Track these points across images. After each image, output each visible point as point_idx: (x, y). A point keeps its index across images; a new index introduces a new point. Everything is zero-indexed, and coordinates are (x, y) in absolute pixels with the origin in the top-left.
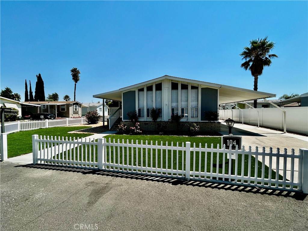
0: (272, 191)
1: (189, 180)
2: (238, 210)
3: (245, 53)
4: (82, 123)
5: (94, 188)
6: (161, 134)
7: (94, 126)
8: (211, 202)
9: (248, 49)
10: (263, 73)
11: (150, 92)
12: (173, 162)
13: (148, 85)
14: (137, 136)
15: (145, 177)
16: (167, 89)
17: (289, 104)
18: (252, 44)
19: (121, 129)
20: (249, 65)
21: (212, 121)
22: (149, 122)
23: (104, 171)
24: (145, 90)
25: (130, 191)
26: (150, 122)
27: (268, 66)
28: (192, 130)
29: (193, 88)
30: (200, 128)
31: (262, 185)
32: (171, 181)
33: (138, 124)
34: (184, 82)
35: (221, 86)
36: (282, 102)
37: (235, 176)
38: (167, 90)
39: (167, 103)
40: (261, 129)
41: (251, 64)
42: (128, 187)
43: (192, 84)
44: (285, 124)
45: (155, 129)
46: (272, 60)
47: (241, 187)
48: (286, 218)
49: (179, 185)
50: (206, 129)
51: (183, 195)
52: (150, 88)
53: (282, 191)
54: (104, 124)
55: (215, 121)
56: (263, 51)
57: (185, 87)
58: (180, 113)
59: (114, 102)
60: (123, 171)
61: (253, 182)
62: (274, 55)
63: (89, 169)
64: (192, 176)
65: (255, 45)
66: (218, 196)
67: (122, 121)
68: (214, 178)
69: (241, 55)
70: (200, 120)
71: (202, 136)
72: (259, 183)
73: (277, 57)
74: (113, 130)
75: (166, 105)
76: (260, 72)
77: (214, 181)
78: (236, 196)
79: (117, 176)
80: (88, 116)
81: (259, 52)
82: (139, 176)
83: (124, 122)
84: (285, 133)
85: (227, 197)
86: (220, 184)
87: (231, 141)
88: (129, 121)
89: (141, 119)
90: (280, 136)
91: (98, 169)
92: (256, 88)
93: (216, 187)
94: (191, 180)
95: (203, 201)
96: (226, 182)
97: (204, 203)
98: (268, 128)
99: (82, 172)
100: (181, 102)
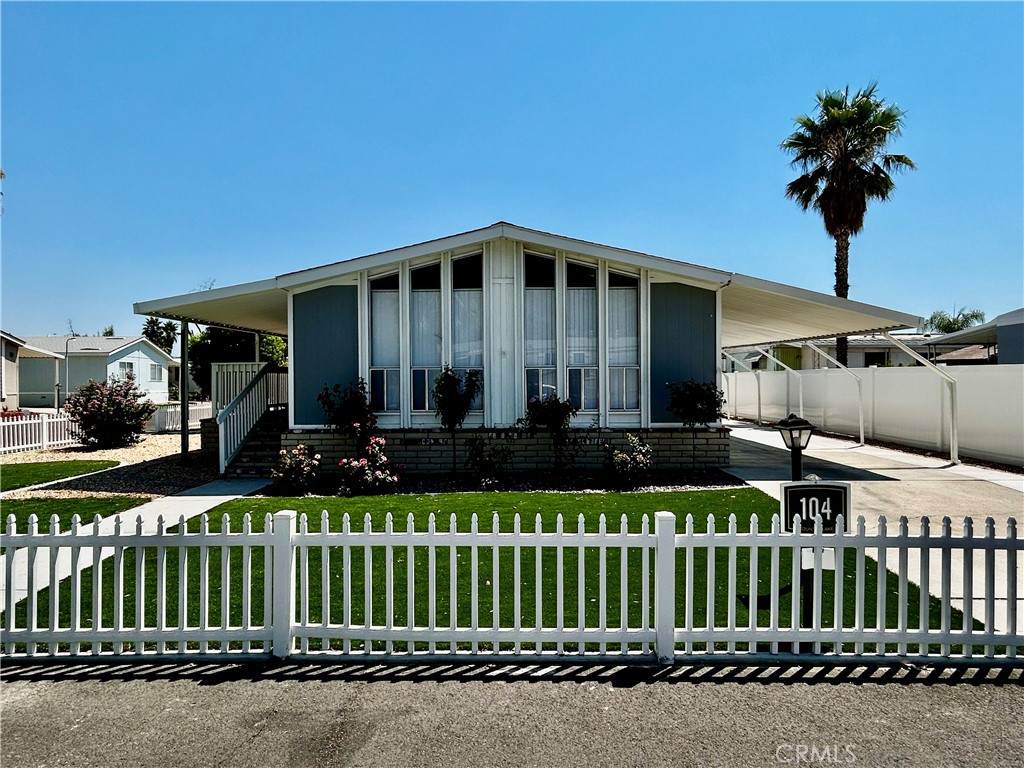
0: (954, 670)
1: (672, 662)
2: (868, 742)
3: (799, 141)
4: (46, 442)
5: (294, 734)
6: (490, 488)
7: (125, 457)
8: (775, 729)
9: (809, 125)
10: (864, 224)
11: (424, 295)
12: (587, 599)
13: (420, 264)
14: (377, 498)
15: (492, 670)
16: (503, 282)
17: (956, 349)
18: (825, 107)
19: (297, 468)
20: (815, 189)
21: (698, 425)
22: (424, 431)
23: (302, 662)
24: (405, 282)
25: (455, 727)
26: (430, 431)
27: (883, 198)
28: (624, 463)
29: (618, 280)
30: (655, 454)
31: (921, 652)
32: (603, 674)
33: (378, 443)
34: (579, 254)
35: (729, 280)
36: (935, 344)
37: (837, 632)
38: (504, 288)
39: (506, 347)
40: (873, 453)
41: (822, 185)
42: (441, 715)
43: (615, 266)
44: (956, 432)
45: (455, 463)
46: (895, 175)
47: (858, 669)
48: (1012, 748)
49: (642, 684)
50: (673, 460)
51: (671, 720)
52: (426, 279)
53: (985, 667)
54: (185, 444)
55: (711, 424)
56: (864, 138)
57: (582, 276)
58: (563, 394)
59: (215, 332)
60: (388, 654)
61: (891, 647)
62: (900, 159)
63: (223, 663)
64: (680, 646)
65: (834, 111)
66: (792, 707)
67: (292, 431)
68: (763, 647)
69: (786, 146)
70: (646, 422)
71: (661, 489)
72: (913, 648)
73: (912, 166)
74: (239, 477)
75: (503, 353)
76: (856, 224)
77: (764, 656)
78: (848, 701)
79: (371, 678)
80: (85, 409)
81: (849, 140)
82: (465, 668)
83: (302, 436)
84: (954, 464)
85: (822, 706)
86: (785, 666)
87: (814, 502)
88: (326, 431)
89: (388, 422)
90: (941, 476)
91: (265, 657)
92: (842, 288)
93: (774, 678)
94: (679, 663)
95: (748, 729)
96: (806, 657)
97: (753, 736)
98: (893, 448)
99: (195, 677)
100: (568, 335)
